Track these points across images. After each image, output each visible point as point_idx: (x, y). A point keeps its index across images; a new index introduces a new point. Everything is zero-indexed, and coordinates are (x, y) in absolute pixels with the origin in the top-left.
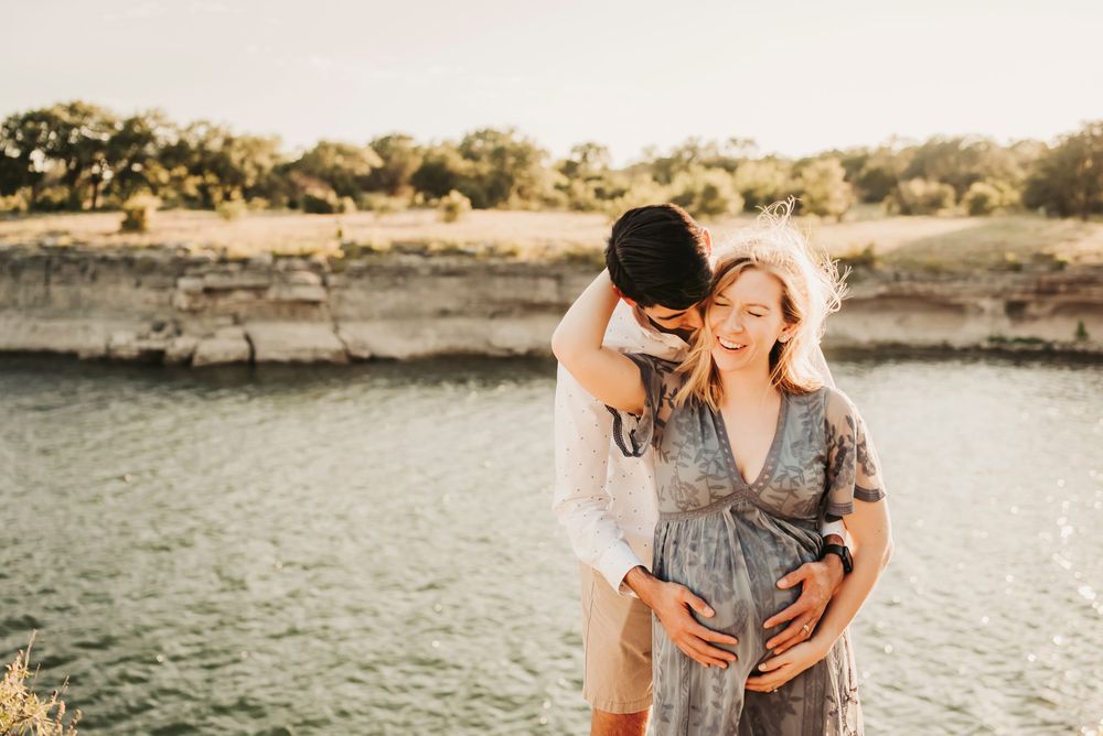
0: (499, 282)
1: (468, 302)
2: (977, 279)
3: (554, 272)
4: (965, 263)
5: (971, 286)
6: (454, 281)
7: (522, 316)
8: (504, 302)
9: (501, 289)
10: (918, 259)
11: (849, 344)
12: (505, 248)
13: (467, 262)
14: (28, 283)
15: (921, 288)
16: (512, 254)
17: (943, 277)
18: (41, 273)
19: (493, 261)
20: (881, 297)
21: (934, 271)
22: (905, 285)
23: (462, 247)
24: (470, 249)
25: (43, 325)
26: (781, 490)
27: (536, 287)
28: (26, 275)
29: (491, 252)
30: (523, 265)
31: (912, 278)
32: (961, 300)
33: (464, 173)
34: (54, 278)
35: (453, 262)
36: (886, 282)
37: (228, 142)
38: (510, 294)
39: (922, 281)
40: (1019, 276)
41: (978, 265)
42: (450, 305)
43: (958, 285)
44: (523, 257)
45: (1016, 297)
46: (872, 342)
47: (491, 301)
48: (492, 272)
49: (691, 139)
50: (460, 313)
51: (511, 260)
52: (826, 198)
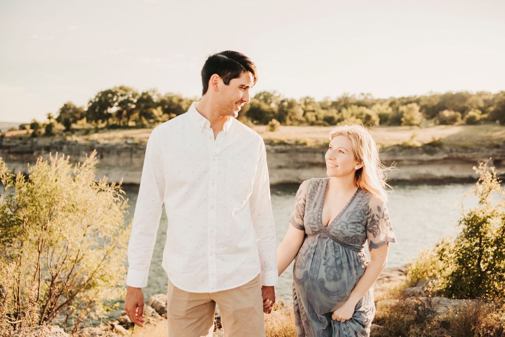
0: (301, 155)
1: (289, 163)
2: (482, 151)
3: (321, 151)
4: (476, 144)
5: (480, 154)
6: (283, 155)
7: (308, 168)
8: (303, 163)
9: (302, 158)
10: (458, 143)
11: (434, 177)
12: (302, 142)
13: (288, 148)
14: (123, 157)
15: (460, 155)
16: (305, 144)
17: (469, 151)
18: (129, 154)
19: (298, 147)
20: (445, 159)
21: (465, 148)
22: (454, 154)
23: (286, 141)
24: (289, 142)
25: (130, 173)
26: (336, 230)
27: (315, 157)
28: (123, 155)
29: (297, 143)
30: (310, 148)
31: (457, 151)
32: (476, 159)
33: (267, 111)
34: (134, 156)
35: (283, 147)
36: (447, 153)
37: (181, 100)
38: (305, 159)
39: (461, 152)
40: (499, 150)
41: (482, 146)
42: (283, 164)
43: (475, 153)
44: (309, 145)
45: (498, 158)
46: (442, 176)
47: (297, 162)
48: (298, 151)
49: (345, 94)
50: (286, 167)
51: (305, 147)
52: (412, 119)
